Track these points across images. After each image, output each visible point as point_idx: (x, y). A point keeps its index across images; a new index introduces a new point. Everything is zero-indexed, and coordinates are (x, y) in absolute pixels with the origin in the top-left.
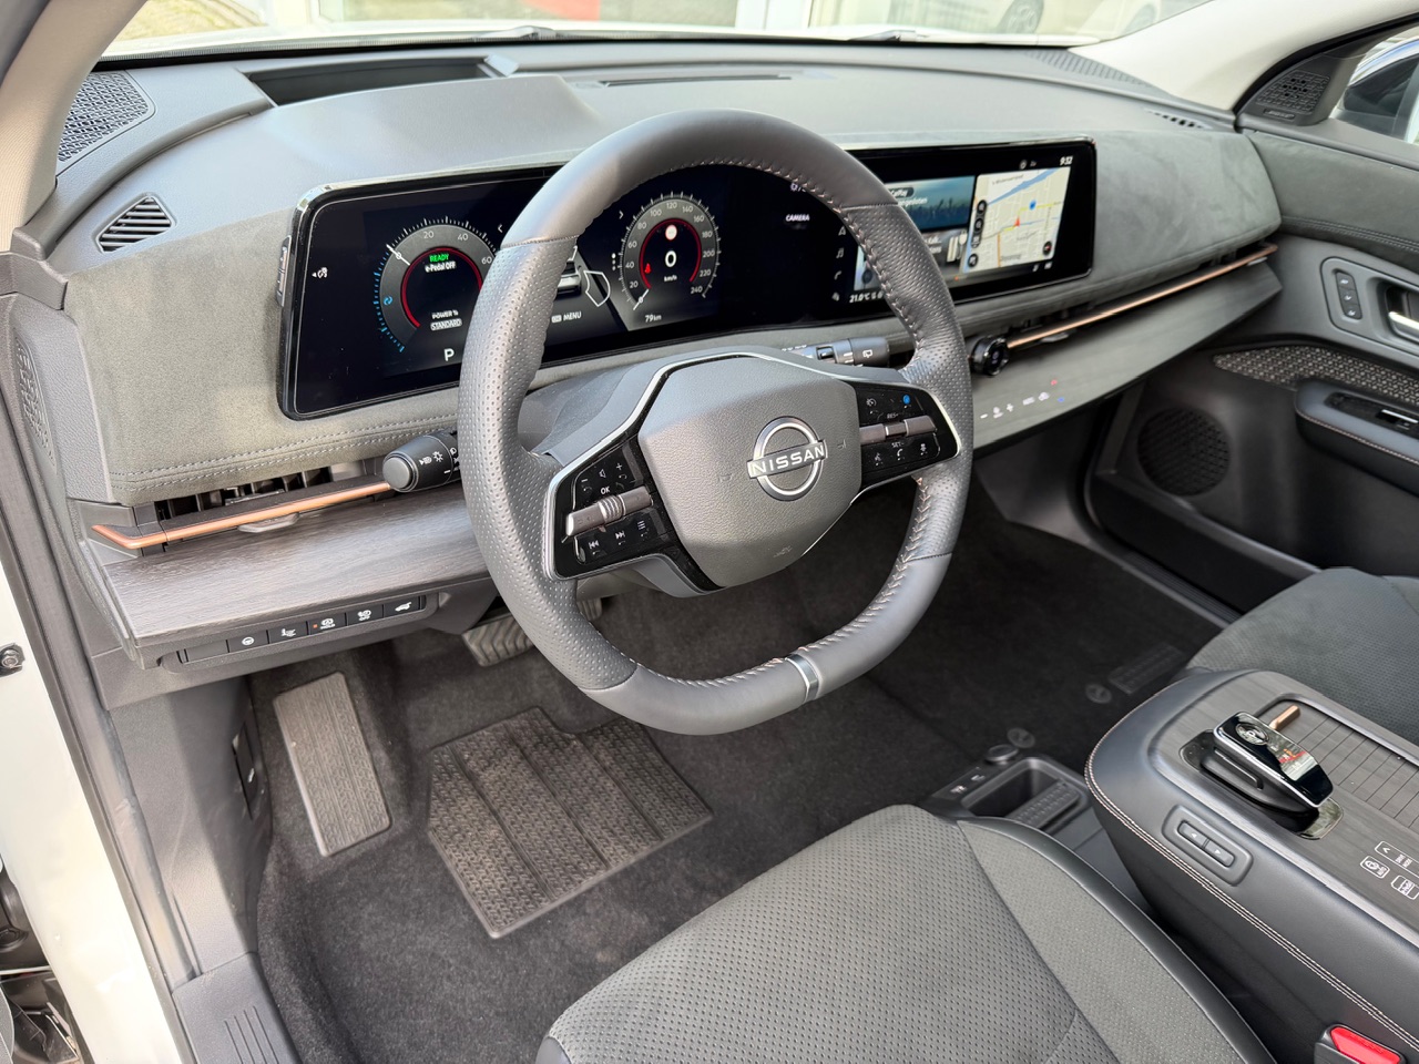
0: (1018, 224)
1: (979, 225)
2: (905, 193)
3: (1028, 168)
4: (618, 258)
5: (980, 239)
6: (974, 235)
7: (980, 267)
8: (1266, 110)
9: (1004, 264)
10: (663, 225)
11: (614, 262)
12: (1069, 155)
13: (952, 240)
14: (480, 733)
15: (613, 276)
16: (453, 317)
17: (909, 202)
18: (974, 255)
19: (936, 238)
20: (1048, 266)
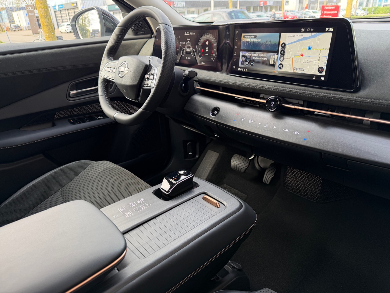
0: (302, 55)
1: (282, 52)
2: (254, 37)
5: (283, 59)
6: (281, 56)
7: (284, 70)
9: (296, 71)
10: (206, 41)
11: (196, 48)
12: (332, 27)
13: (271, 56)
17: (255, 40)
18: (281, 64)
19: (265, 55)
20: (322, 79)
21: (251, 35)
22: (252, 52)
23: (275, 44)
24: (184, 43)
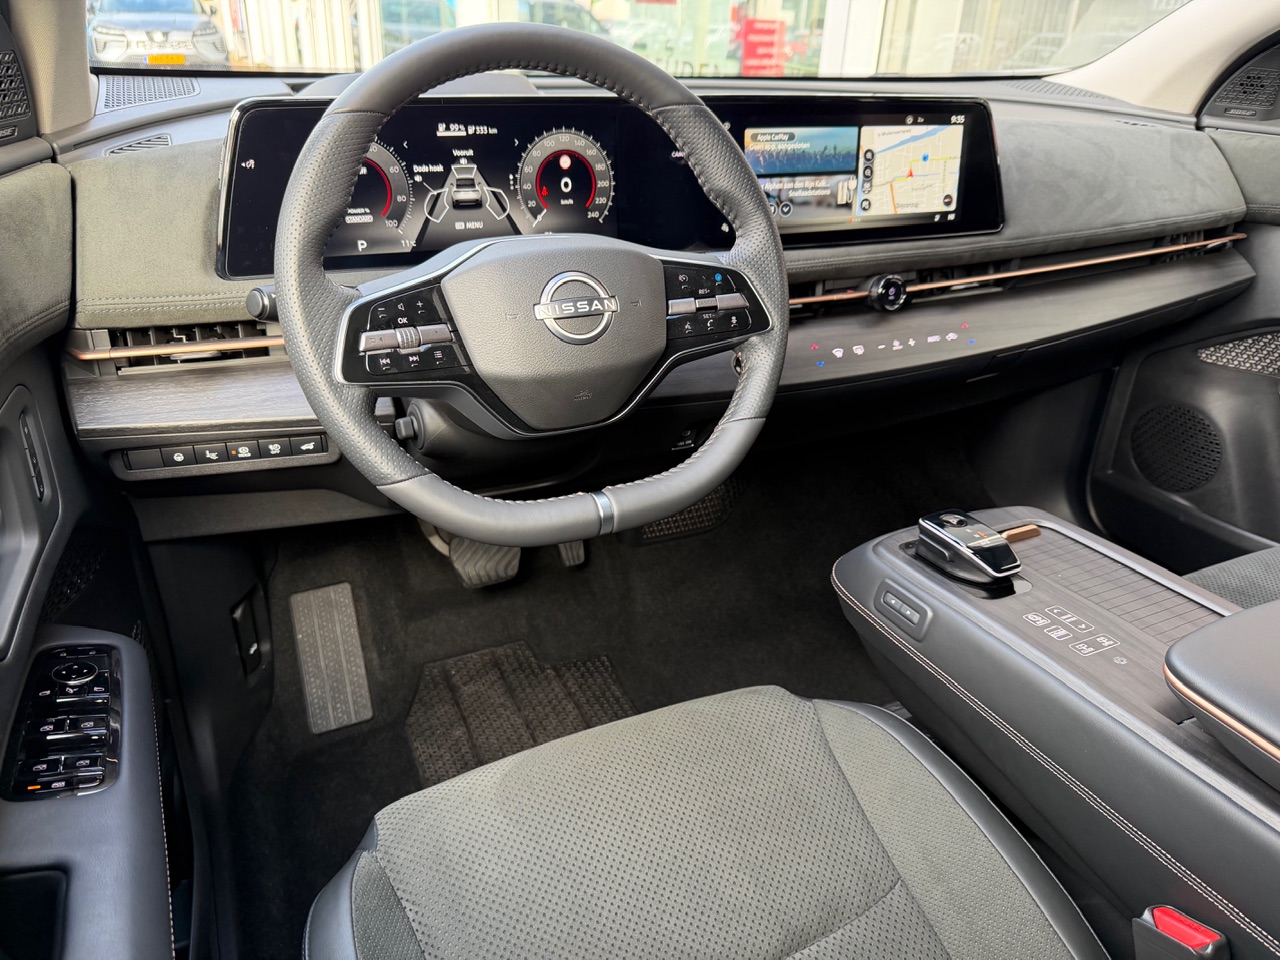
0: (911, 175)
1: (868, 172)
2: (786, 137)
3: (915, 123)
4: (515, 179)
5: (871, 186)
6: (864, 182)
7: (874, 212)
8: (1226, 110)
9: (902, 211)
10: (557, 155)
11: (512, 183)
12: (961, 115)
13: (840, 185)
14: (469, 655)
15: (513, 194)
16: (366, 213)
17: (791, 146)
18: (866, 200)
19: (823, 181)
20: (951, 217)
21: (777, 134)
22: (785, 179)
23: (848, 154)
24: (439, 168)
